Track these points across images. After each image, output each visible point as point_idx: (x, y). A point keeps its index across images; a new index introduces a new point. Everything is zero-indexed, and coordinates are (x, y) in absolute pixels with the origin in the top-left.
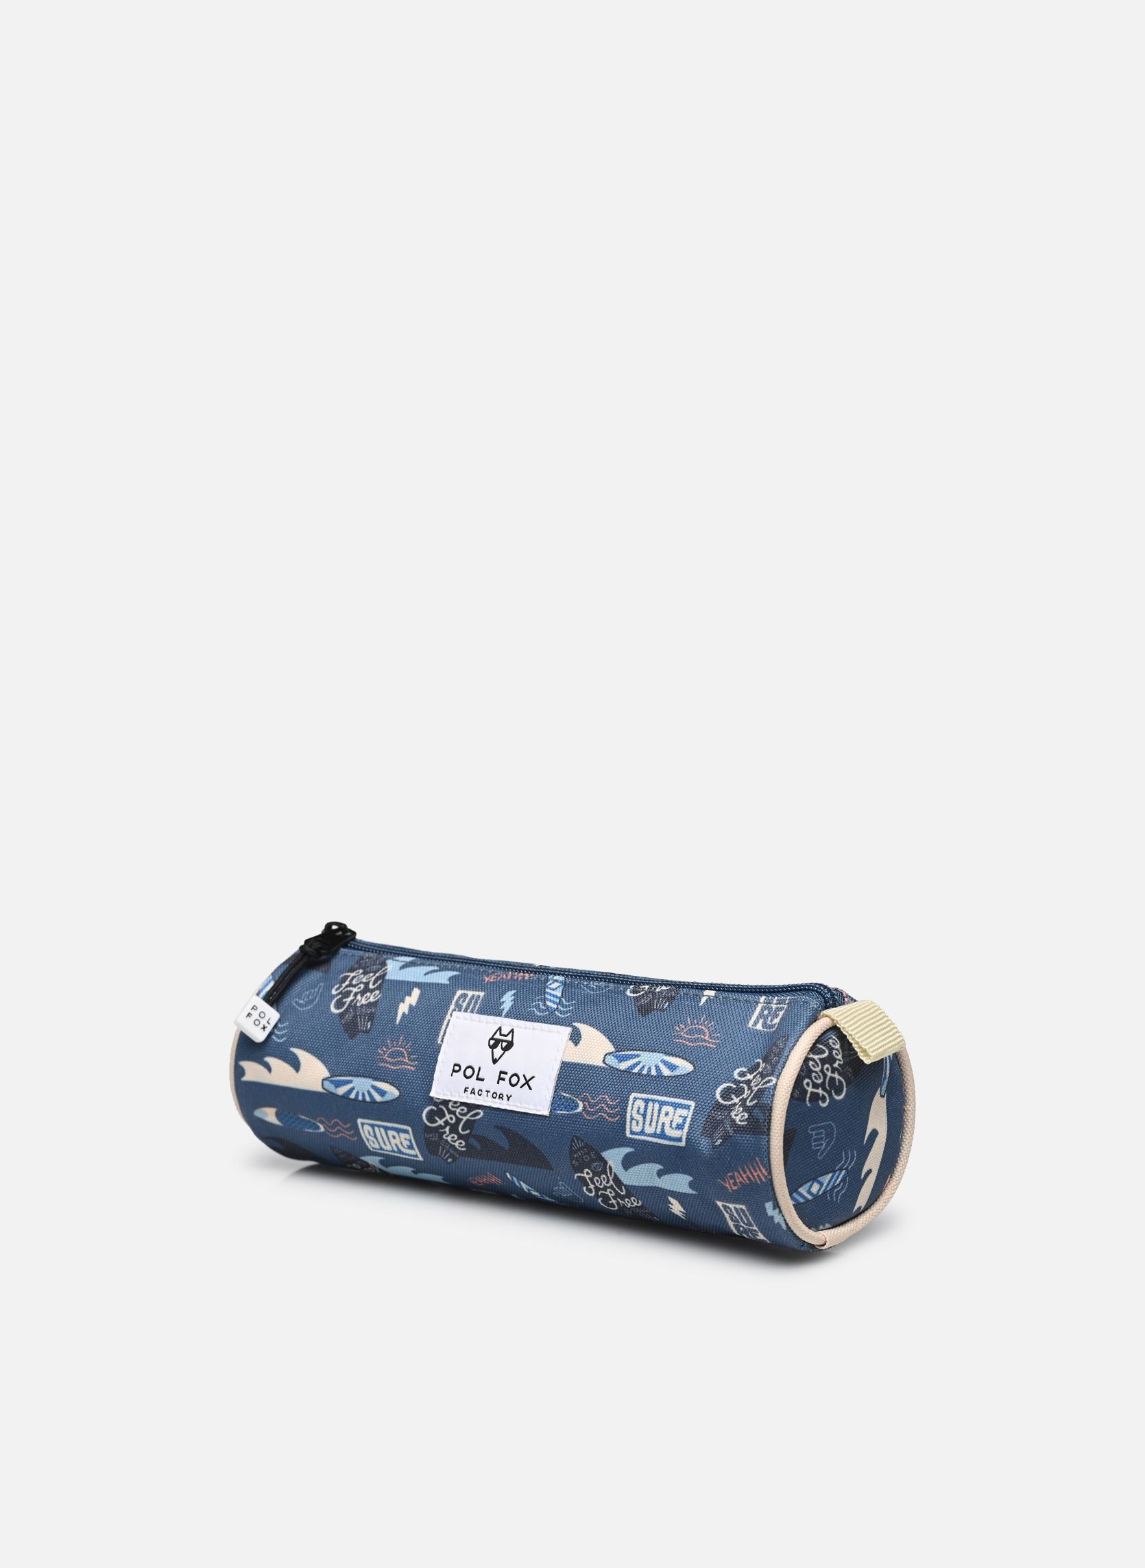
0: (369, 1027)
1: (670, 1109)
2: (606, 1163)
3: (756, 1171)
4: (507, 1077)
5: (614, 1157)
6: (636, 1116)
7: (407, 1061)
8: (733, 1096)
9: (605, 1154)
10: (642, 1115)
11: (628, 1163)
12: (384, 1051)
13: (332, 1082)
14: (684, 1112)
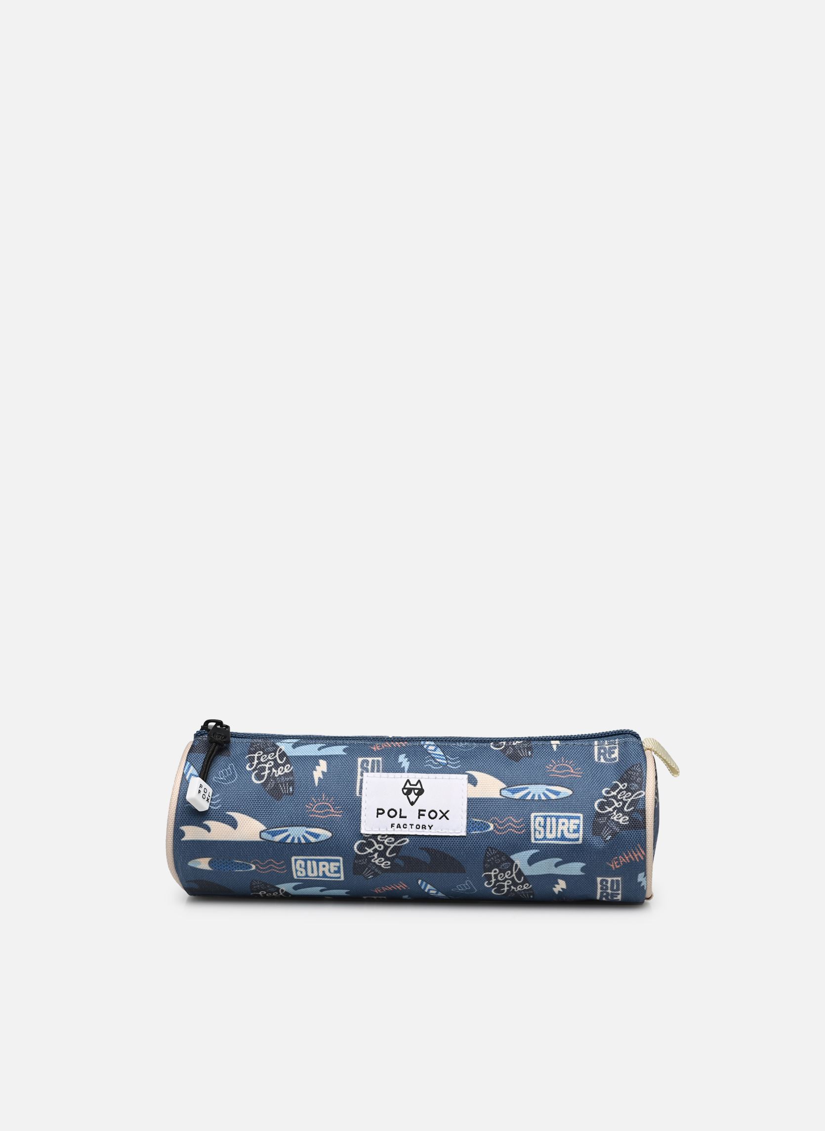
0: (291, 790)
1: (566, 821)
2: (513, 862)
3: (636, 853)
4: (426, 813)
5: (520, 859)
6: (538, 828)
7: (333, 811)
8: (606, 807)
9: (513, 857)
10: (543, 827)
11: (532, 861)
12: (311, 806)
13: (269, 833)
14: (577, 821)
